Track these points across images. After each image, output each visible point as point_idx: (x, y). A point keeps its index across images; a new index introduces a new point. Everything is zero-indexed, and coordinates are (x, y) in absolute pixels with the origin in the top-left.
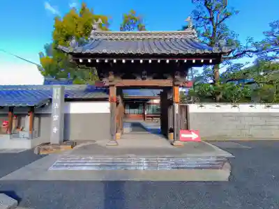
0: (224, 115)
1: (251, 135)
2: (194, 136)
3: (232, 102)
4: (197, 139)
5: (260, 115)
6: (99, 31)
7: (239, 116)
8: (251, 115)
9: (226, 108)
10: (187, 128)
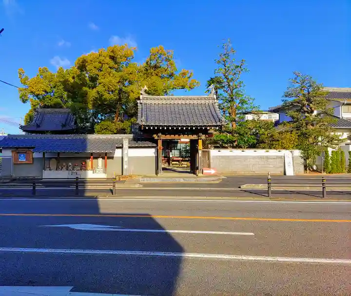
0: (235, 157)
1: (254, 172)
2: (212, 172)
3: (242, 148)
4: (215, 173)
5: (261, 157)
6: (146, 96)
7: (246, 158)
8: (254, 158)
9: (237, 152)
10: (209, 166)
